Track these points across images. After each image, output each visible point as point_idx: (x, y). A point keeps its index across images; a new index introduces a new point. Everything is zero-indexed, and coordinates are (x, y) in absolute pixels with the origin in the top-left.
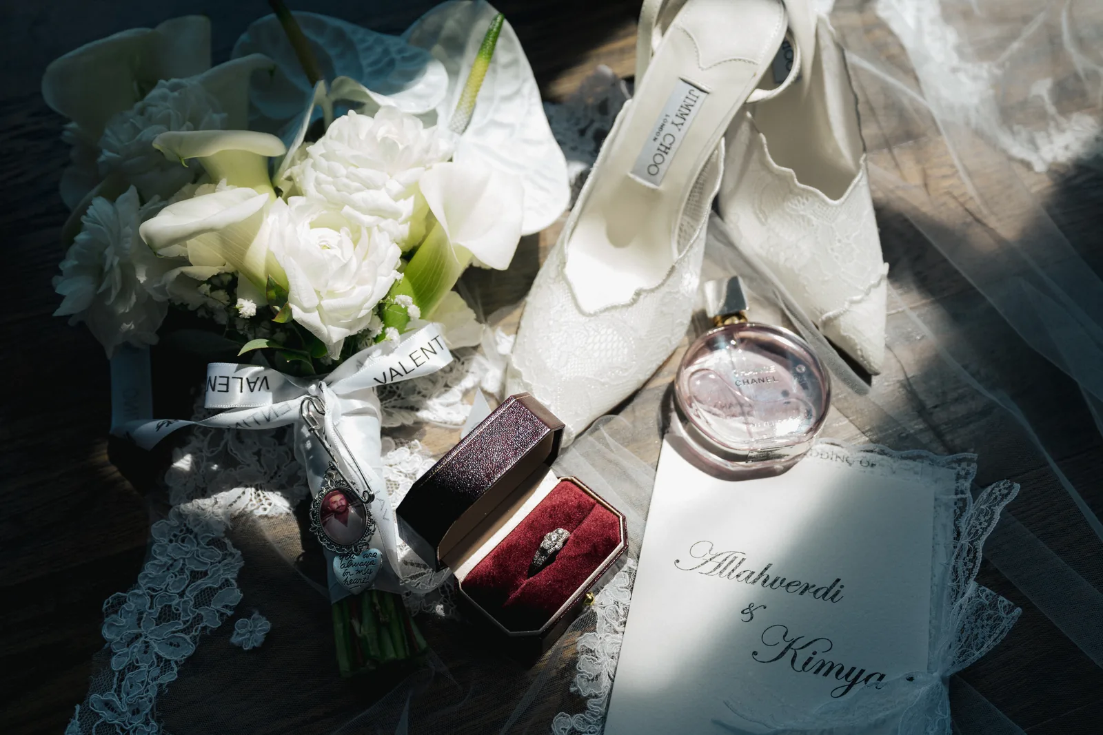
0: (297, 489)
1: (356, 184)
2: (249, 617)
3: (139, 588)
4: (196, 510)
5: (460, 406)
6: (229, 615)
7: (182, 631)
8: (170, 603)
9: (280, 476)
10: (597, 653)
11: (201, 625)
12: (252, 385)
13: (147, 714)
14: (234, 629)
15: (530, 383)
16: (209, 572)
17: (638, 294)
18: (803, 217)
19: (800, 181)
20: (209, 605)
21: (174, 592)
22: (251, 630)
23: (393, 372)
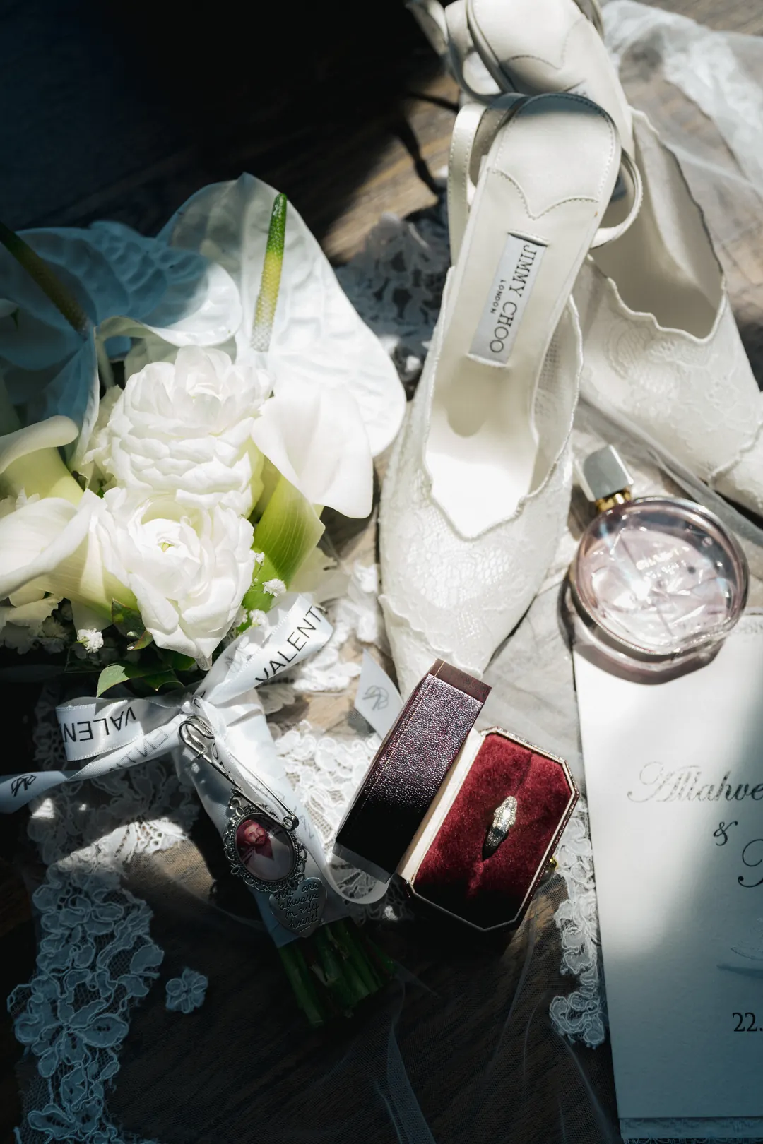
0: (184, 808)
1: (184, 463)
2: (180, 976)
3: (41, 972)
4: (79, 864)
5: (339, 665)
6: (155, 978)
7: (107, 1010)
8: (82, 982)
9: (160, 798)
10: (575, 921)
11: (126, 998)
12: (118, 722)
13: (100, 1119)
14: (166, 993)
15: (422, 631)
16: (115, 933)
17: (522, 505)
18: (671, 364)
19: (662, 324)
20: (128, 972)
21: (82, 966)
22: (185, 989)
23: (274, 665)
